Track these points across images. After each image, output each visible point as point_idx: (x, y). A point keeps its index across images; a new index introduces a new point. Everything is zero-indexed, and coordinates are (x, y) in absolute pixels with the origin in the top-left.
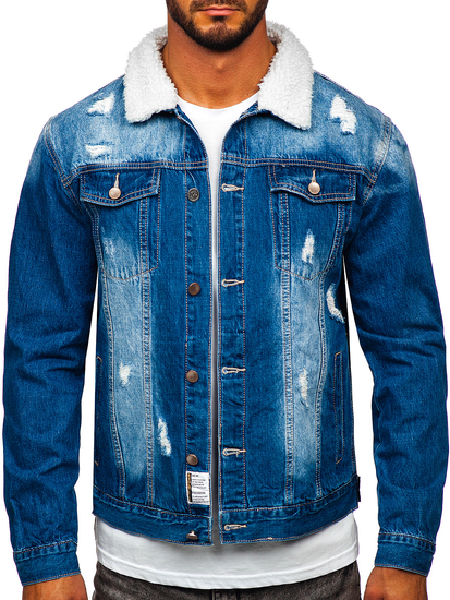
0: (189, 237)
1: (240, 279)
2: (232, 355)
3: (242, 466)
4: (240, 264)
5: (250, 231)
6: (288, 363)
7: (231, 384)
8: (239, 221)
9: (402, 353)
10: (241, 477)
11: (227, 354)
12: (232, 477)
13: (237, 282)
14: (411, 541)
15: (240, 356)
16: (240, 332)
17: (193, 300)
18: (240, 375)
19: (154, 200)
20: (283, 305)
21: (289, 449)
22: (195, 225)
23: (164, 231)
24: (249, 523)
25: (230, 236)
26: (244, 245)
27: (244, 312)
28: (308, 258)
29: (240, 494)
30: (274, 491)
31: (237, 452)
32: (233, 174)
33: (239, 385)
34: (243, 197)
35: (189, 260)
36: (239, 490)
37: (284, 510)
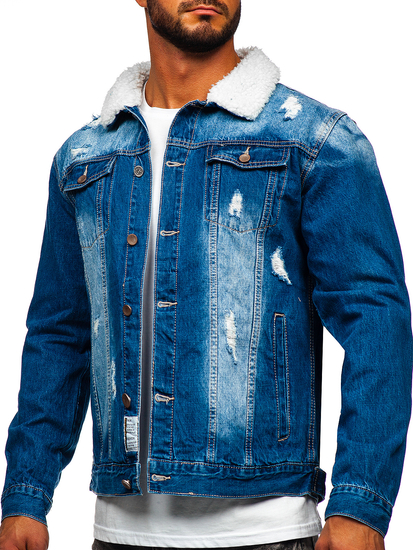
0: (133, 203)
1: (176, 230)
2: (166, 291)
3: (170, 415)
4: (177, 219)
5: (187, 193)
6: (214, 301)
7: (164, 317)
8: (179, 187)
9: (355, 305)
10: (168, 426)
11: (162, 290)
12: (161, 425)
13: (174, 233)
14: (356, 491)
15: (172, 291)
16: (173, 271)
17: (133, 249)
18: (172, 309)
19: (109, 178)
20: (210, 251)
21: (212, 403)
22: (139, 194)
23: (114, 200)
24: (173, 475)
25: (171, 198)
26: (181, 205)
27: (178, 255)
28: (235, 212)
29: (167, 444)
30: (197, 445)
31: (167, 399)
32: (176, 154)
33: (171, 317)
34: (184, 170)
35: (132, 220)
36: (167, 440)
37: (205, 466)
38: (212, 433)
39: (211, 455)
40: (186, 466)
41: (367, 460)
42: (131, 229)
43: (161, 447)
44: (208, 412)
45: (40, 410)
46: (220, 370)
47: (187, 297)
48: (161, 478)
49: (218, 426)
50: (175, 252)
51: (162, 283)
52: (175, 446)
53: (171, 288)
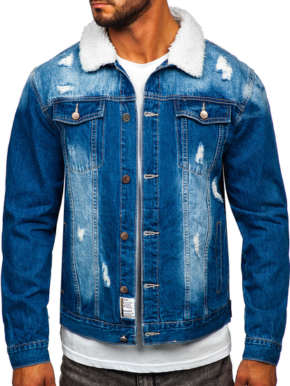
38: (187, 302)
39: (187, 315)
40: (170, 325)
41: (272, 323)
42: (123, 169)
43: (152, 315)
44: (184, 290)
45: (35, 285)
46: (192, 265)
47: (166, 228)
48: (152, 334)
49: (191, 297)
50: (156, 193)
51: (148, 218)
52: (161, 313)
53: (154, 221)
